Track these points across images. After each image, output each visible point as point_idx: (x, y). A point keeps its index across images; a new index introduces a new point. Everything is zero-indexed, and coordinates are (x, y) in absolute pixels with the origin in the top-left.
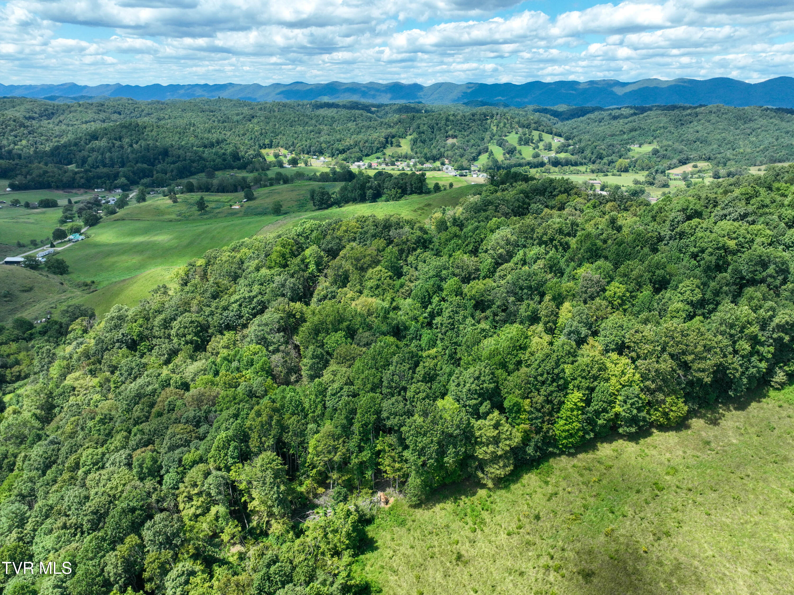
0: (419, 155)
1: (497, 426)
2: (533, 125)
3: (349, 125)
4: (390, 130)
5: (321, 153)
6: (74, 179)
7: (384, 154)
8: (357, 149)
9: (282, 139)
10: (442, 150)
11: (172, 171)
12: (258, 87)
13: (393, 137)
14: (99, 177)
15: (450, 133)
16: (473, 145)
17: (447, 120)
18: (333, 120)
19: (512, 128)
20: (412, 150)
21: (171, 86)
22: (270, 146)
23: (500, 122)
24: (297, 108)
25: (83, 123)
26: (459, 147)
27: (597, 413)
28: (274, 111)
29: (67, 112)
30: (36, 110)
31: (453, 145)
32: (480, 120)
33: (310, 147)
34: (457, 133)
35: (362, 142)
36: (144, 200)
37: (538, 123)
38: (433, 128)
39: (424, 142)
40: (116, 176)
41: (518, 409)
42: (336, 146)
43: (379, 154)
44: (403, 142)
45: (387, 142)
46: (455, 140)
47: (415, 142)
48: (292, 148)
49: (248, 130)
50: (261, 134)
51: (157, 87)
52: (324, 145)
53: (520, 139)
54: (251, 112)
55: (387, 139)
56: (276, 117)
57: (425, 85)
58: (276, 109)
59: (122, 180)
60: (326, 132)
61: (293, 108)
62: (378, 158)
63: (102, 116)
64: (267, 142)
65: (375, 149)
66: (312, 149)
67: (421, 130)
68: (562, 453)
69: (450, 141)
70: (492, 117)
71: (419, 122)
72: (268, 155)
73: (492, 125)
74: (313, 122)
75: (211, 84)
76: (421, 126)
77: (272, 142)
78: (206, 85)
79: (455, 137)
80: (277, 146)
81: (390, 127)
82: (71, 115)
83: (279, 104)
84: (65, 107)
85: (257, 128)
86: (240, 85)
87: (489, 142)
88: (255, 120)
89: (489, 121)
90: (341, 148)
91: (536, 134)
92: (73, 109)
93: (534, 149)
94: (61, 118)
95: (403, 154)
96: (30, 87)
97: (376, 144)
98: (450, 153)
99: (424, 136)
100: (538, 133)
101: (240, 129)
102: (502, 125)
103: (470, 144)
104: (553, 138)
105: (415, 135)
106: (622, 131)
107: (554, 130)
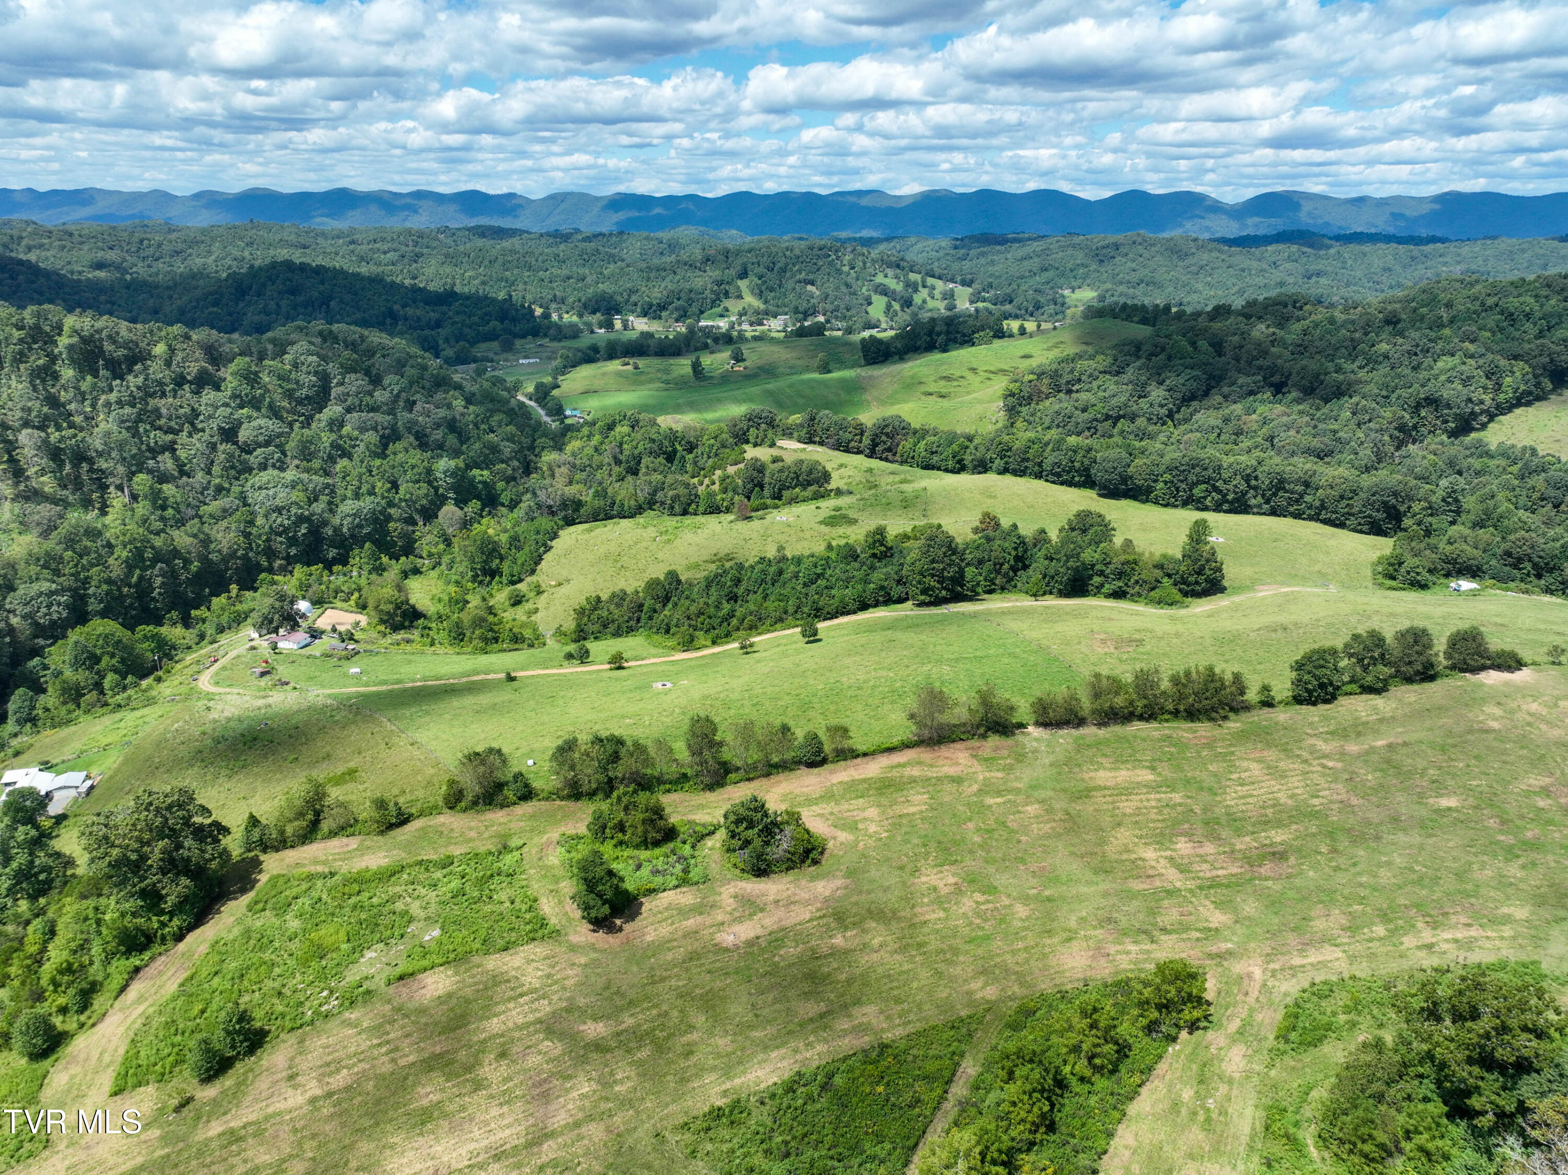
2: (905, 265)
7: (727, 310)
16: (850, 294)
20: (766, 302)
23: (855, 260)
26: (836, 297)
38: (770, 269)
39: (772, 290)
43: (718, 311)
45: (720, 291)
47: (760, 290)
55: (719, 286)
62: (722, 316)
65: (709, 302)
70: (837, 251)
86: (119, 192)
89: (834, 258)
90: (655, 301)
97: (708, 295)
103: (845, 292)
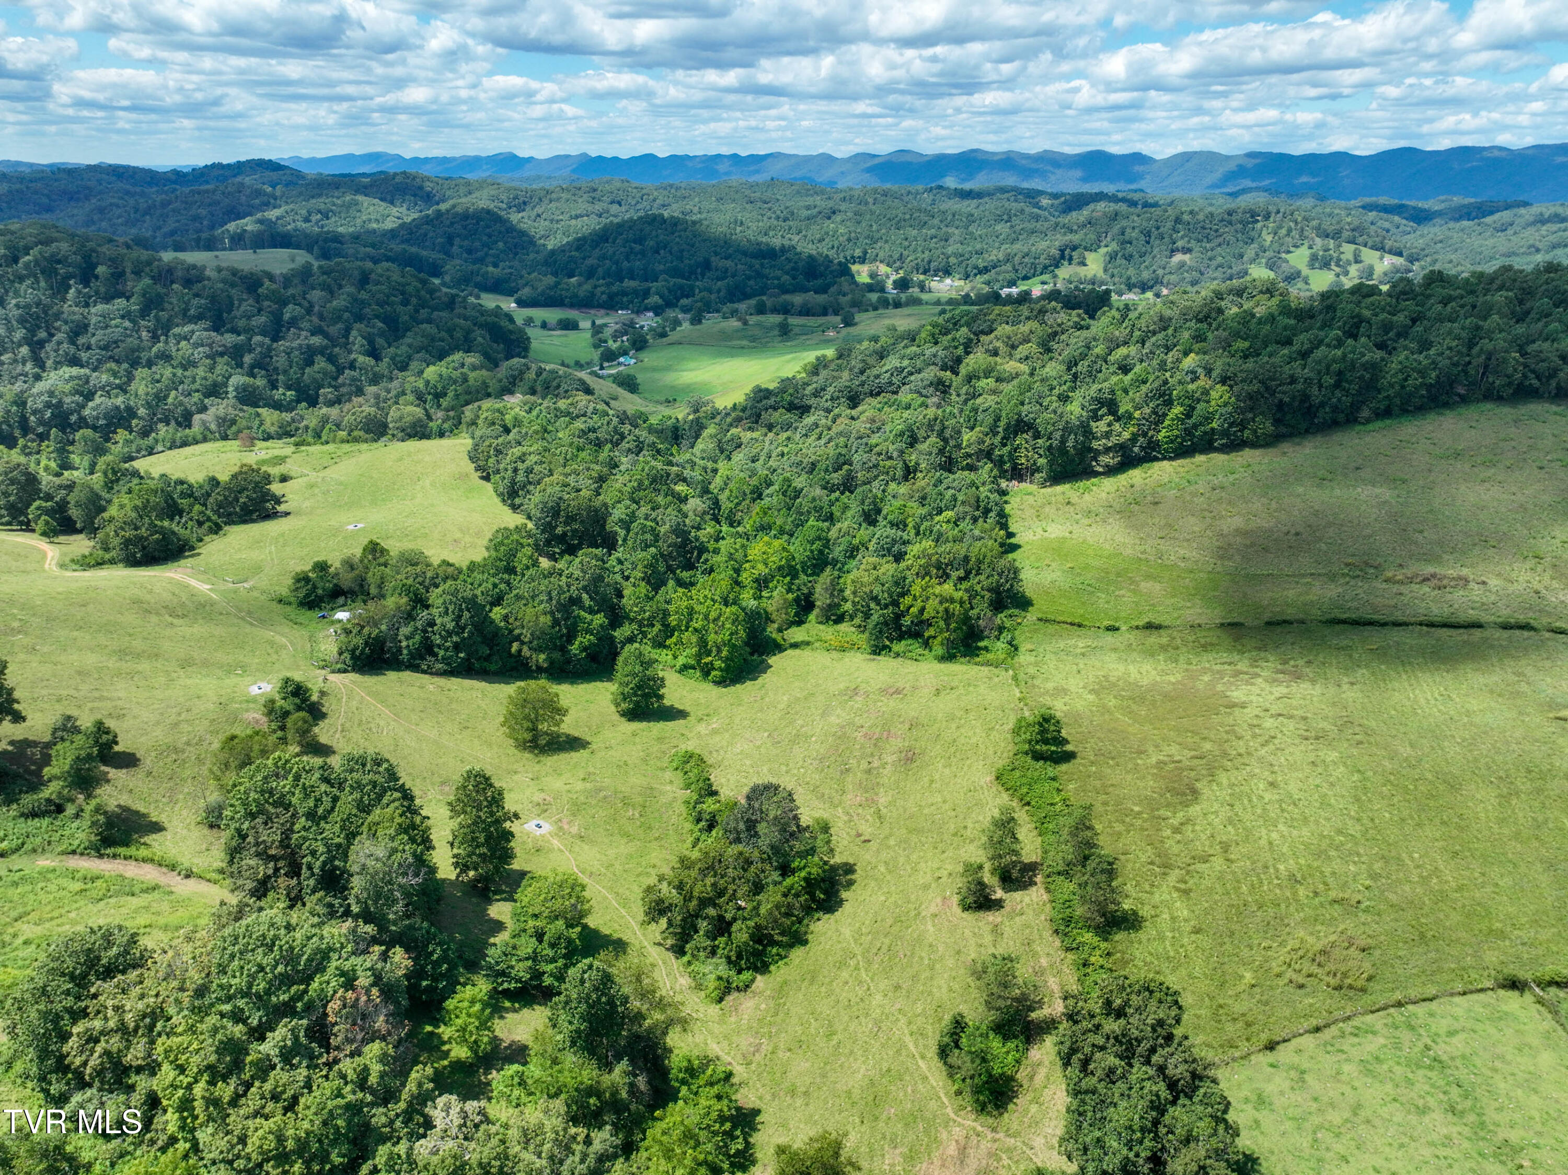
0: (1117, 279)
1: (1109, 425)
2: (1346, 234)
3: (998, 227)
4: (1070, 237)
5: (947, 272)
6: (593, 294)
7: (1055, 276)
8: (1009, 267)
9: (883, 250)
10: (1160, 272)
11: (719, 291)
12: (827, 159)
13: (1074, 248)
14: (624, 293)
15: (1180, 244)
16: (1220, 266)
17: (1178, 220)
18: (970, 217)
19: (1302, 237)
20: (1105, 270)
21: (673, 158)
22: (862, 260)
23: (1280, 227)
24: (906, 199)
25: (571, 218)
26: (1191, 269)
27: (1195, 426)
28: (867, 203)
29: (546, 201)
30: (503, 197)
31: (1182, 265)
32: (1241, 222)
33: (929, 262)
34: (1193, 244)
35: (1019, 255)
36: (700, 322)
37: (1358, 230)
38: (1148, 234)
39: (1129, 258)
40: (646, 293)
41: (1130, 417)
42: (973, 260)
43: (1045, 277)
44: (1090, 257)
45: (1062, 257)
46: (1187, 257)
47: (1113, 257)
48: (898, 264)
49: (827, 233)
50: (849, 240)
51: (649, 160)
52: (953, 260)
53: (1314, 258)
54: (831, 204)
55: (1062, 251)
56: (872, 213)
57: (1158, 157)
58: (871, 200)
59: (655, 299)
60: (957, 238)
61: (900, 198)
62: (1043, 283)
63: (598, 207)
64: (858, 253)
65: (1039, 270)
66: (933, 265)
67: (1127, 238)
68: (1164, 458)
69: (1178, 258)
70: (1267, 217)
71: (1124, 223)
72: (859, 273)
73: (1264, 232)
74: (936, 221)
75: (744, 154)
76: (1128, 230)
77: (865, 253)
78: (735, 156)
79: (1188, 251)
80: (875, 260)
81: (1071, 231)
82: (553, 205)
83: (875, 191)
84: (543, 193)
85: (842, 230)
86: (795, 156)
87: (1252, 261)
88: (838, 218)
89: (1259, 225)
90: (981, 265)
91: (1348, 250)
92: (554, 196)
93: (1338, 275)
94: (539, 210)
95: (1089, 276)
96: (444, 160)
97: (1043, 260)
98: (1173, 278)
99: (1129, 249)
100: (1352, 247)
101: (814, 231)
102: (1283, 231)
103: (1214, 263)
104: (1381, 258)
105: (1114, 246)
106: (1533, 246)
107: (1389, 244)
